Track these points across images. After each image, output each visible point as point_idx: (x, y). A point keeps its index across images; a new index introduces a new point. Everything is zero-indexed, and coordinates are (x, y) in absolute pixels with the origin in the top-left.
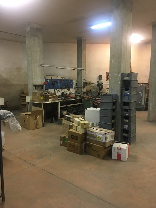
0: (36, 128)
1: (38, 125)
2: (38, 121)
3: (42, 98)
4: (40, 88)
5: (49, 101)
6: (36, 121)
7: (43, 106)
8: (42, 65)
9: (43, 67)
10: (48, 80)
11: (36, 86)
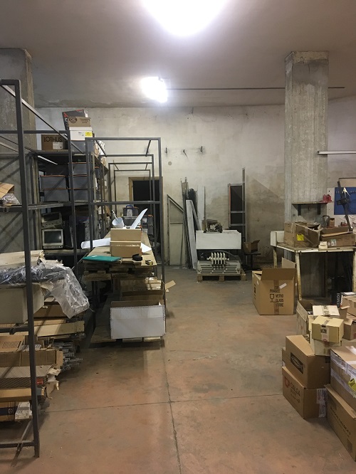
0: (277, 313)
1: (282, 305)
2: (282, 296)
3: (300, 238)
4: (314, 211)
5: (320, 247)
6: (275, 294)
7: (297, 258)
8: (321, 153)
9: (325, 159)
10: (345, 190)
11: (299, 207)
